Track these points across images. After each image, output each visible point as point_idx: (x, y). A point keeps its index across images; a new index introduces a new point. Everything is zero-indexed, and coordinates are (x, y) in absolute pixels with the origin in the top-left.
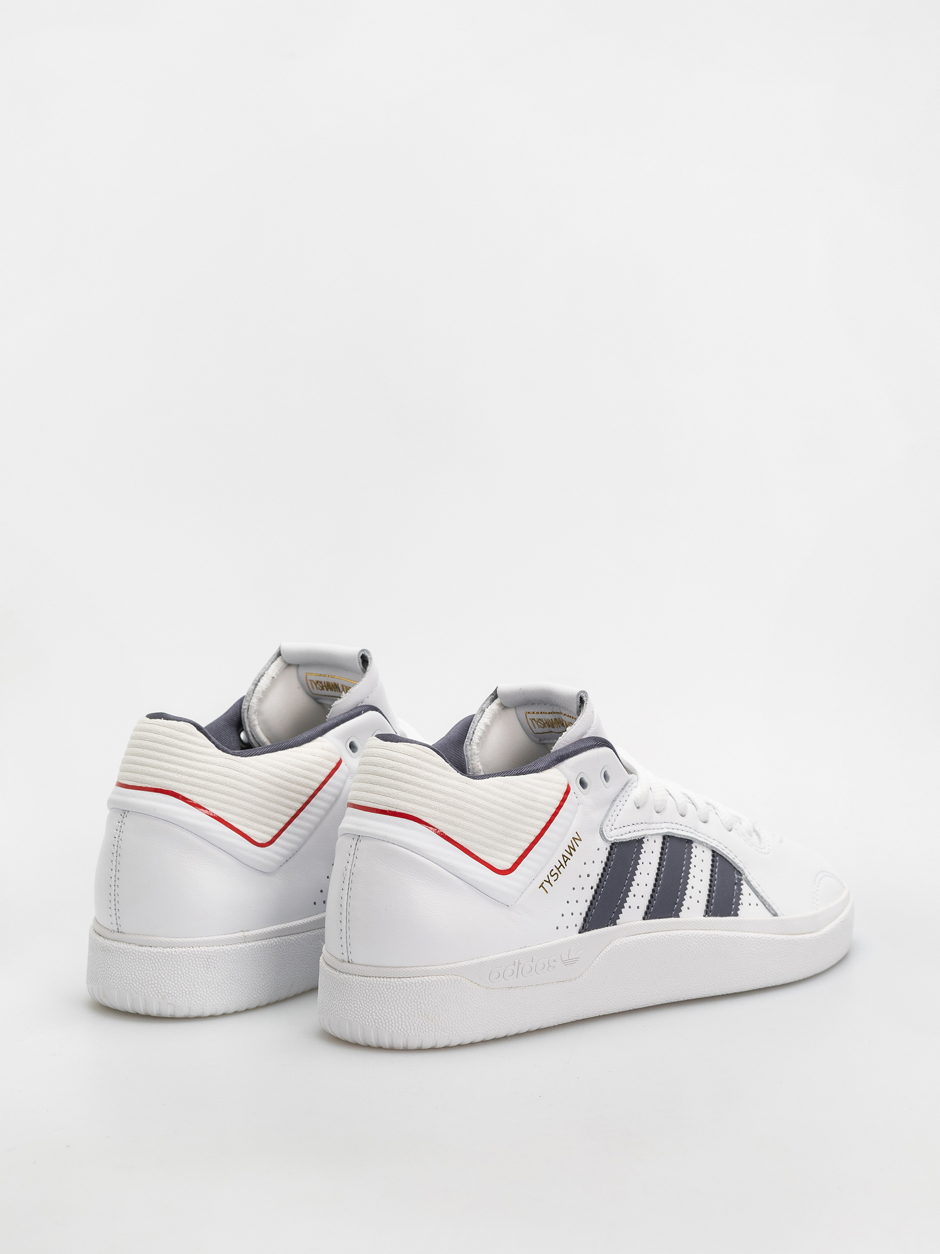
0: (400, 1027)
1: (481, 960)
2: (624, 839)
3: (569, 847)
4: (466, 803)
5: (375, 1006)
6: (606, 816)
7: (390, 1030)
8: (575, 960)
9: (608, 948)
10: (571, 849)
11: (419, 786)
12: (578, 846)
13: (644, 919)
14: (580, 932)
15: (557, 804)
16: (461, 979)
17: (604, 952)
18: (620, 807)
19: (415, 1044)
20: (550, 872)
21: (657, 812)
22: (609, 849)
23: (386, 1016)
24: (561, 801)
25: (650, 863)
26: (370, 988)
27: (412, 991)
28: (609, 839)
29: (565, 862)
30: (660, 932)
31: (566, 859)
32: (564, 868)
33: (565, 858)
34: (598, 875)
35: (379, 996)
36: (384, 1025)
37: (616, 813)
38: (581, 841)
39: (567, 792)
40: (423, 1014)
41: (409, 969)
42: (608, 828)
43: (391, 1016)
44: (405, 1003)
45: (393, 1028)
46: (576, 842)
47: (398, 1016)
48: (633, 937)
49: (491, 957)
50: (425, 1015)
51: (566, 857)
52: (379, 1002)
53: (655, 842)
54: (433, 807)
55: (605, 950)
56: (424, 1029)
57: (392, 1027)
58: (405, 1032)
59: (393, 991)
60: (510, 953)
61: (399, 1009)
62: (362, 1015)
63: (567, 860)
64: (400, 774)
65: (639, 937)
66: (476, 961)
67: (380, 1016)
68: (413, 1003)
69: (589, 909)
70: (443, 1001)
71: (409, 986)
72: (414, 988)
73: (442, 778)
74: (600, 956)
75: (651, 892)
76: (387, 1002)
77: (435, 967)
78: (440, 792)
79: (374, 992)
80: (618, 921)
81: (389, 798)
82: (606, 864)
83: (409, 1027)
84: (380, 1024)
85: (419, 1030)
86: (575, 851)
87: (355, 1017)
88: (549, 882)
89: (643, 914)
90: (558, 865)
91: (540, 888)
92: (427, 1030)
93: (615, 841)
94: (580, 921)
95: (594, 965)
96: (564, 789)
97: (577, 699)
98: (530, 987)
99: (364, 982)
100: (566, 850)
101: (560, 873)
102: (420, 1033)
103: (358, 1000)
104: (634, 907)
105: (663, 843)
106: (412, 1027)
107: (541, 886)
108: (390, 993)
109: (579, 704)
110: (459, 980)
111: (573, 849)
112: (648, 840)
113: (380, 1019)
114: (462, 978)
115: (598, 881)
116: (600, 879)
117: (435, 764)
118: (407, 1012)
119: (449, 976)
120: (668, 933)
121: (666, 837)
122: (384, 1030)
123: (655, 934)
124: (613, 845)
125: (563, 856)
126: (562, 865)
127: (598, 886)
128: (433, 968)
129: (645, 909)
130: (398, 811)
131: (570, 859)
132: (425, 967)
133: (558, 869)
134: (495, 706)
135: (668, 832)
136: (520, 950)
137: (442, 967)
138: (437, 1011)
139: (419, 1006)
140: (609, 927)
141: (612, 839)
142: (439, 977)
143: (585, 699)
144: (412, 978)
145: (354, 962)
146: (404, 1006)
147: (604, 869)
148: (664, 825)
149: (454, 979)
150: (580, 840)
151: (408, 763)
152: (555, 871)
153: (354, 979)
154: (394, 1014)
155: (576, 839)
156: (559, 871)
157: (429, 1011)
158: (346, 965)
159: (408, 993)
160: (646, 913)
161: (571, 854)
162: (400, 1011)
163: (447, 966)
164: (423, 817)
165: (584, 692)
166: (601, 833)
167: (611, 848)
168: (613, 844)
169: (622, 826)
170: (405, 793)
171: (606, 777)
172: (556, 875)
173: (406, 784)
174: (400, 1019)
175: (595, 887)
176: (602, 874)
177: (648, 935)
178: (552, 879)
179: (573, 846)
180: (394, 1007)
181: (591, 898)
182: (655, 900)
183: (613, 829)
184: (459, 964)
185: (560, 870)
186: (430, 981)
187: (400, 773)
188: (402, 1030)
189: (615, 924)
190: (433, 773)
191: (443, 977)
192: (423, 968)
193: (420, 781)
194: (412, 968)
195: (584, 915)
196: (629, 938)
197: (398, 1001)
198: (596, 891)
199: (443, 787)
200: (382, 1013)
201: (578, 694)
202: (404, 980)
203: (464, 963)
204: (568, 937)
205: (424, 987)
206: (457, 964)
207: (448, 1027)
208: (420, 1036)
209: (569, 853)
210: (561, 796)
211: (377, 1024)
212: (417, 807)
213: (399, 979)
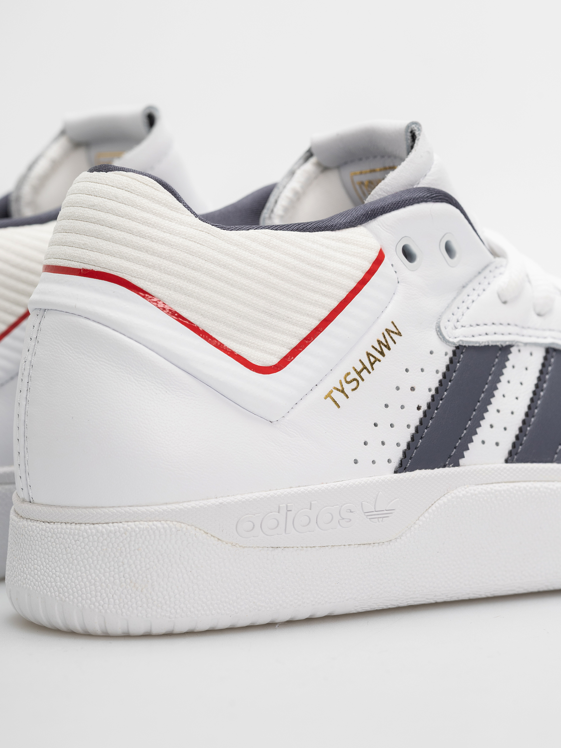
0: (94, 599)
1: (220, 500)
2: (476, 342)
3: (379, 342)
4: (204, 262)
5: (60, 568)
6: (448, 307)
7: (80, 605)
8: (386, 512)
9: (444, 499)
10: (383, 347)
11: (130, 232)
12: (395, 343)
13: (507, 461)
14: (395, 472)
15: (360, 275)
16: (187, 529)
17: (437, 504)
18: (474, 296)
19: (118, 627)
20: (344, 376)
21: (539, 315)
22: (450, 354)
23: (74, 582)
24: (367, 272)
25: (521, 384)
26: (53, 540)
27: (110, 544)
28: (451, 340)
29: (372, 364)
30: (532, 483)
31: (372, 360)
32: (369, 372)
33: (371, 358)
34: (430, 390)
35: (65, 552)
36: (71, 597)
37: (465, 305)
38: (401, 335)
39: (379, 260)
40: (128, 580)
41: (106, 510)
42: (450, 325)
43: (81, 583)
44: (100, 562)
45: (84, 602)
46: (391, 338)
47: (90, 582)
48: (487, 486)
49: (239, 497)
50: (131, 582)
51: (373, 356)
52: (65, 562)
53: (531, 354)
54: (150, 264)
55: (439, 501)
56: (130, 603)
57: (83, 599)
58: (101, 607)
59: (83, 544)
60: (272, 493)
61: (92, 571)
62: (43, 581)
63: (375, 362)
64: (102, 215)
65: (497, 487)
66: (213, 501)
67: (66, 583)
68: (112, 563)
69: (413, 438)
70: (158, 561)
71: (105, 536)
72: (114, 539)
73: (167, 222)
74: (430, 510)
75: (520, 424)
76: (75, 561)
77: (146, 508)
78: (163, 242)
79: (58, 545)
80: (461, 461)
81: (84, 250)
82: (444, 375)
83: (107, 599)
84: (66, 594)
85: (122, 605)
86: (389, 349)
87: (35, 585)
88: (343, 391)
89: (505, 455)
90: (359, 367)
91: (326, 398)
92: (134, 605)
93: (461, 344)
94: (397, 455)
95: (421, 523)
96: (374, 256)
97: (406, 135)
98: (309, 549)
99: (45, 531)
100: (373, 347)
101: (363, 380)
102: (123, 610)
103: (39, 559)
104: (491, 443)
105: (545, 358)
106: (112, 600)
107: (329, 395)
108: (80, 548)
109: (410, 141)
110: (184, 529)
111: (385, 346)
112: (519, 351)
113: (66, 587)
114: (189, 527)
115: (429, 399)
116: (433, 396)
117: (159, 202)
118: (104, 576)
119: (168, 522)
120: (546, 484)
121: (550, 351)
122: (71, 603)
123: (524, 485)
124: (459, 350)
125: (369, 354)
126: (365, 368)
127: (429, 406)
128: (143, 509)
129: (509, 447)
130: (96, 269)
131: (379, 361)
132: (131, 508)
133: (359, 373)
134: (310, 166)
135: (553, 344)
136: (289, 490)
137: (156, 508)
138: (149, 576)
139: (122, 568)
140: (447, 469)
141: (456, 341)
142: (151, 523)
143: (417, 133)
144: (111, 524)
145: (35, 501)
146: (98, 567)
147: (440, 381)
148: (547, 333)
149: (176, 528)
150: (399, 334)
151: (116, 198)
152: (354, 375)
153: (34, 527)
154: (85, 580)
155: (393, 332)
156: (361, 377)
157: (136, 575)
158: (27, 506)
159: (105, 548)
160: (510, 453)
161: (382, 353)
162: (94, 575)
163: (164, 507)
164: (134, 279)
165: (416, 123)
166: (438, 329)
167: (454, 353)
168: (458, 348)
169: (474, 324)
170: (109, 243)
171: (449, 250)
172: (355, 382)
173: (111, 230)
174: (93, 587)
175: (424, 407)
176: (437, 390)
177: (512, 485)
178: (348, 388)
179: (387, 342)
180: (85, 568)
181: (417, 423)
182: (525, 435)
183: (459, 327)
184: (185, 505)
185: (362, 374)
186: (137, 529)
187: (104, 213)
188: (97, 604)
189: (457, 464)
190: (155, 214)
191: (159, 524)
192: (127, 509)
193: (132, 225)
194: (111, 509)
195: (404, 446)
196: (480, 487)
197: (90, 559)
198: (425, 413)
199: (168, 235)
200: (68, 578)
201: (408, 127)
202: (99, 527)
203: (193, 504)
204: (373, 478)
205: (129, 539)
206: (181, 504)
207: (168, 602)
208: (124, 614)
209: (379, 352)
210: (367, 266)
211: (61, 595)
212: (126, 264)
213: (92, 526)
